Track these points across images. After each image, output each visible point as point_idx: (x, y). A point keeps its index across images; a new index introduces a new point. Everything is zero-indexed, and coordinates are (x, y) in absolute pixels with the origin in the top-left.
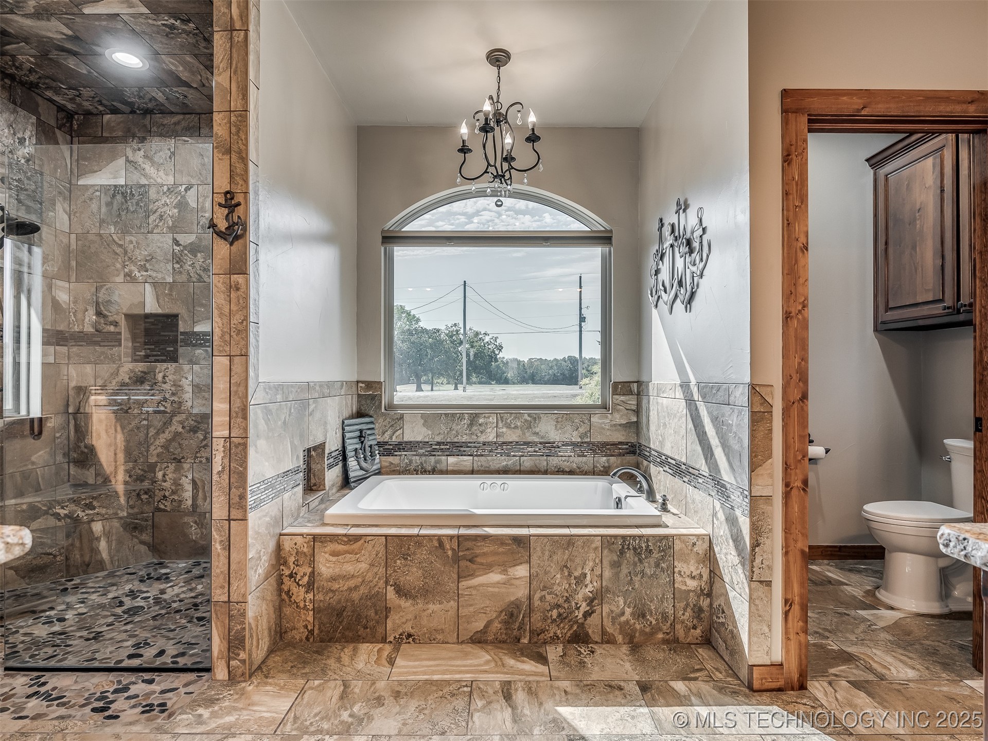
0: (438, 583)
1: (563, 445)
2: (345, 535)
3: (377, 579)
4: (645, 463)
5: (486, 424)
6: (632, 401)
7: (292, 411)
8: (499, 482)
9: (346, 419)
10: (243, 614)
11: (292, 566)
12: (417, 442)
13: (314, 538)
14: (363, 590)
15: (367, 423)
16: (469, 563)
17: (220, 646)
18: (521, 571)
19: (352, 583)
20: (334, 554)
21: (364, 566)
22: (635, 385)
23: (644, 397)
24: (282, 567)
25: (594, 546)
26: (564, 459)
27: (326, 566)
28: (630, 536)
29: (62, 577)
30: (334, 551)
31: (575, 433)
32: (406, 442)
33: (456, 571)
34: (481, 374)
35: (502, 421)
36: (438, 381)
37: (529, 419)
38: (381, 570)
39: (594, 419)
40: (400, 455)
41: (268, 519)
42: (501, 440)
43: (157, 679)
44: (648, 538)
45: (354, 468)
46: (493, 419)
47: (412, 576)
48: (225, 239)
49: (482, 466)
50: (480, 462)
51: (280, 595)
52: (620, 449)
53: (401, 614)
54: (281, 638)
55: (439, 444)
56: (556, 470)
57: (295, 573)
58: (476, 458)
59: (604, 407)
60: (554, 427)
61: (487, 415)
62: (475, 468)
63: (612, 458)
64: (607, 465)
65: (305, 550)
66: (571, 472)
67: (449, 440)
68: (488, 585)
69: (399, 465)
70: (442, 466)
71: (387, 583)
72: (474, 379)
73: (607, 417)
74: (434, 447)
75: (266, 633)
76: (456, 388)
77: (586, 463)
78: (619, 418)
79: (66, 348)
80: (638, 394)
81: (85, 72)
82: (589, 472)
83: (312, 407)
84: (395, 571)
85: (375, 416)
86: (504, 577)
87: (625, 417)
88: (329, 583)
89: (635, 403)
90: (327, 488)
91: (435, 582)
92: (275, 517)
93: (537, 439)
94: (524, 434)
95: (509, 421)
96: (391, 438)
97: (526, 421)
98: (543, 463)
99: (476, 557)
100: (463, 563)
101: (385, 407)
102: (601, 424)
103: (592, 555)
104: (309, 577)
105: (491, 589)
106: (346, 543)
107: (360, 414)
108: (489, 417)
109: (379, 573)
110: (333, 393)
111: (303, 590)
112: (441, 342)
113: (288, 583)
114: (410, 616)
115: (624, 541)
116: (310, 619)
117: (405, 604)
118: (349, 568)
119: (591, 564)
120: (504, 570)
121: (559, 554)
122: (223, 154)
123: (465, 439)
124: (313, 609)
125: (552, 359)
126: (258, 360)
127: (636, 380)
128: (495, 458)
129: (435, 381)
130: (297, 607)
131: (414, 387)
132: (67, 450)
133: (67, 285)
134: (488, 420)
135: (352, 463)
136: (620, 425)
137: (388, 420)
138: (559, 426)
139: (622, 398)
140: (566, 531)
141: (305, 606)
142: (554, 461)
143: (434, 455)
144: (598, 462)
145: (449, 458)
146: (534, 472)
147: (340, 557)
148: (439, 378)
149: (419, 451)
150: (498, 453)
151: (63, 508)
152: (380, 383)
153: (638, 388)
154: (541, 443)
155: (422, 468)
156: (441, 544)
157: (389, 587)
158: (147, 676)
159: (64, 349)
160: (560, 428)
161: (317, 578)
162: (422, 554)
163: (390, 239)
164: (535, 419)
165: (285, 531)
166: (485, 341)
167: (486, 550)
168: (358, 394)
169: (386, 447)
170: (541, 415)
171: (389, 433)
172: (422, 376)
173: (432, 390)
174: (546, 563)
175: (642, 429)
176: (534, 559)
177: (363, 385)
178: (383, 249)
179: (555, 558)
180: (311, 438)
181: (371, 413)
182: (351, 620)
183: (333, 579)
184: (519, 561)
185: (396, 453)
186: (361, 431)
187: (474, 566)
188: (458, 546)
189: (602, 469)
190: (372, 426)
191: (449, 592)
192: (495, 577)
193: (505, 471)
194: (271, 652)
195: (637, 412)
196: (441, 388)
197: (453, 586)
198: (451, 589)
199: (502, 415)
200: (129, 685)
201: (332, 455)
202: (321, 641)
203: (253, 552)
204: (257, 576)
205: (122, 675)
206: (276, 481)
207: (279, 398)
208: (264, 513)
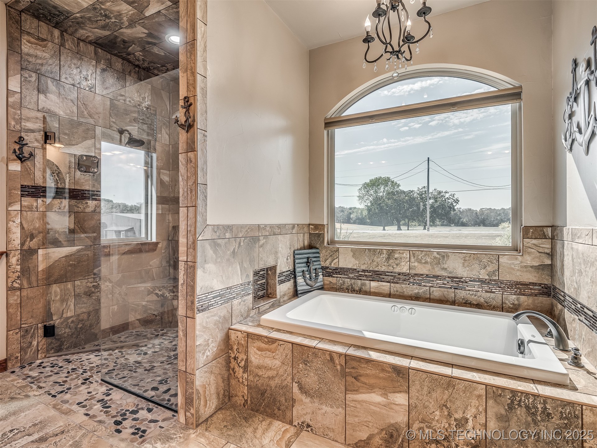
0: (330, 390)
1: (471, 281)
2: (266, 337)
3: (286, 375)
4: (560, 306)
5: (401, 258)
6: (546, 245)
7: (242, 244)
8: (408, 307)
9: (297, 250)
10: (193, 383)
11: (236, 352)
12: (349, 269)
13: (248, 335)
14: (277, 381)
15: (314, 253)
16: (354, 380)
17: (181, 400)
18: (401, 399)
19: (270, 373)
20: (260, 349)
21: (277, 363)
22: (549, 230)
23: (558, 242)
24: (230, 351)
25: (476, 393)
26: (471, 293)
27: (255, 357)
28: (522, 393)
29: (159, 328)
30: (259, 347)
31: (483, 271)
32: (341, 268)
33: (343, 383)
34: (443, 219)
35: (414, 257)
36: (413, 224)
37: (438, 256)
38: (289, 369)
39: (502, 260)
40: (337, 277)
41: (216, 318)
42: (413, 272)
43: (155, 409)
44: (545, 399)
45: (301, 284)
46: (406, 255)
47: (311, 380)
48: (184, 129)
49: (397, 291)
50: (396, 288)
51: (229, 370)
52: (531, 289)
53: (303, 406)
54: (229, 400)
55: (364, 271)
56: (464, 301)
57: (237, 357)
58: (392, 284)
59: (515, 249)
60: (461, 265)
61: (401, 252)
62: (391, 292)
63: (523, 298)
64: (516, 302)
65: (243, 342)
66: (479, 306)
67: (371, 269)
68: (371, 403)
69: (335, 284)
70: (366, 288)
71: (293, 379)
72: (438, 223)
73: (517, 259)
74: (360, 273)
75: (214, 396)
76: (425, 229)
77: (493, 299)
78: (530, 260)
79: (168, 206)
80: (553, 238)
81: (163, 54)
82: (497, 307)
83: (262, 242)
84: (298, 372)
85: (320, 248)
86: (385, 400)
87: (537, 260)
88: (257, 370)
89: (549, 246)
90: (278, 297)
91: (327, 388)
92: (224, 317)
93: (444, 274)
94: (433, 268)
95: (420, 257)
96: (331, 264)
97: (435, 258)
98: (451, 294)
99: (360, 376)
100: (349, 379)
101: (328, 242)
102: (510, 264)
103: (474, 402)
104: (245, 362)
105: (372, 407)
106: (267, 343)
107: (311, 247)
108: (403, 253)
109: (287, 370)
110: (284, 232)
111: (241, 370)
112: (414, 199)
113: (233, 364)
114: (309, 411)
115: (513, 396)
116: (246, 392)
117: (307, 400)
118: (268, 362)
119: (474, 410)
120: (384, 394)
121: (439, 392)
122: (184, 73)
123: (384, 269)
124: (247, 385)
125: (500, 208)
126: (206, 209)
127: (550, 225)
128: (408, 286)
129: (410, 224)
130: (239, 381)
131: (396, 227)
132: (168, 259)
133: (168, 172)
134: (402, 256)
135: (300, 280)
136: (532, 267)
137: (329, 251)
138: (466, 264)
139: (534, 241)
140: (447, 371)
141: (243, 381)
142: (461, 294)
143: (361, 279)
144: (507, 299)
145: (371, 282)
146: (442, 301)
147: (263, 352)
148: (413, 222)
149: (350, 275)
150: (411, 282)
151: (159, 291)
152: (323, 225)
153: (552, 232)
154: (449, 277)
155: (352, 288)
156: (332, 359)
157: (294, 383)
158: (151, 405)
159: (167, 206)
160: (468, 266)
161: (250, 364)
162: (317, 363)
163: (330, 124)
164: (443, 257)
165: (232, 327)
166: (446, 197)
167: (368, 372)
168: (310, 233)
169: (328, 270)
170: (449, 254)
171: (329, 260)
172: (401, 221)
173: (408, 229)
174: (425, 398)
175: (556, 272)
176: (413, 390)
177: (313, 227)
178: (325, 132)
179: (434, 395)
180: (261, 263)
181: (318, 246)
182: (270, 400)
183: (259, 367)
184: (398, 389)
185: (334, 275)
186: (308, 258)
187: (359, 384)
188: (346, 364)
189: (511, 306)
190: (318, 255)
191: (338, 400)
192: (376, 398)
193: (416, 298)
194: (219, 409)
195: (552, 255)
196: (415, 228)
197: (342, 396)
198: (339, 397)
199: (414, 252)
200: (140, 409)
201: (284, 274)
202: (252, 410)
203: (201, 341)
204: (205, 357)
205: (141, 401)
206: (225, 292)
207: (228, 235)
208: (213, 314)
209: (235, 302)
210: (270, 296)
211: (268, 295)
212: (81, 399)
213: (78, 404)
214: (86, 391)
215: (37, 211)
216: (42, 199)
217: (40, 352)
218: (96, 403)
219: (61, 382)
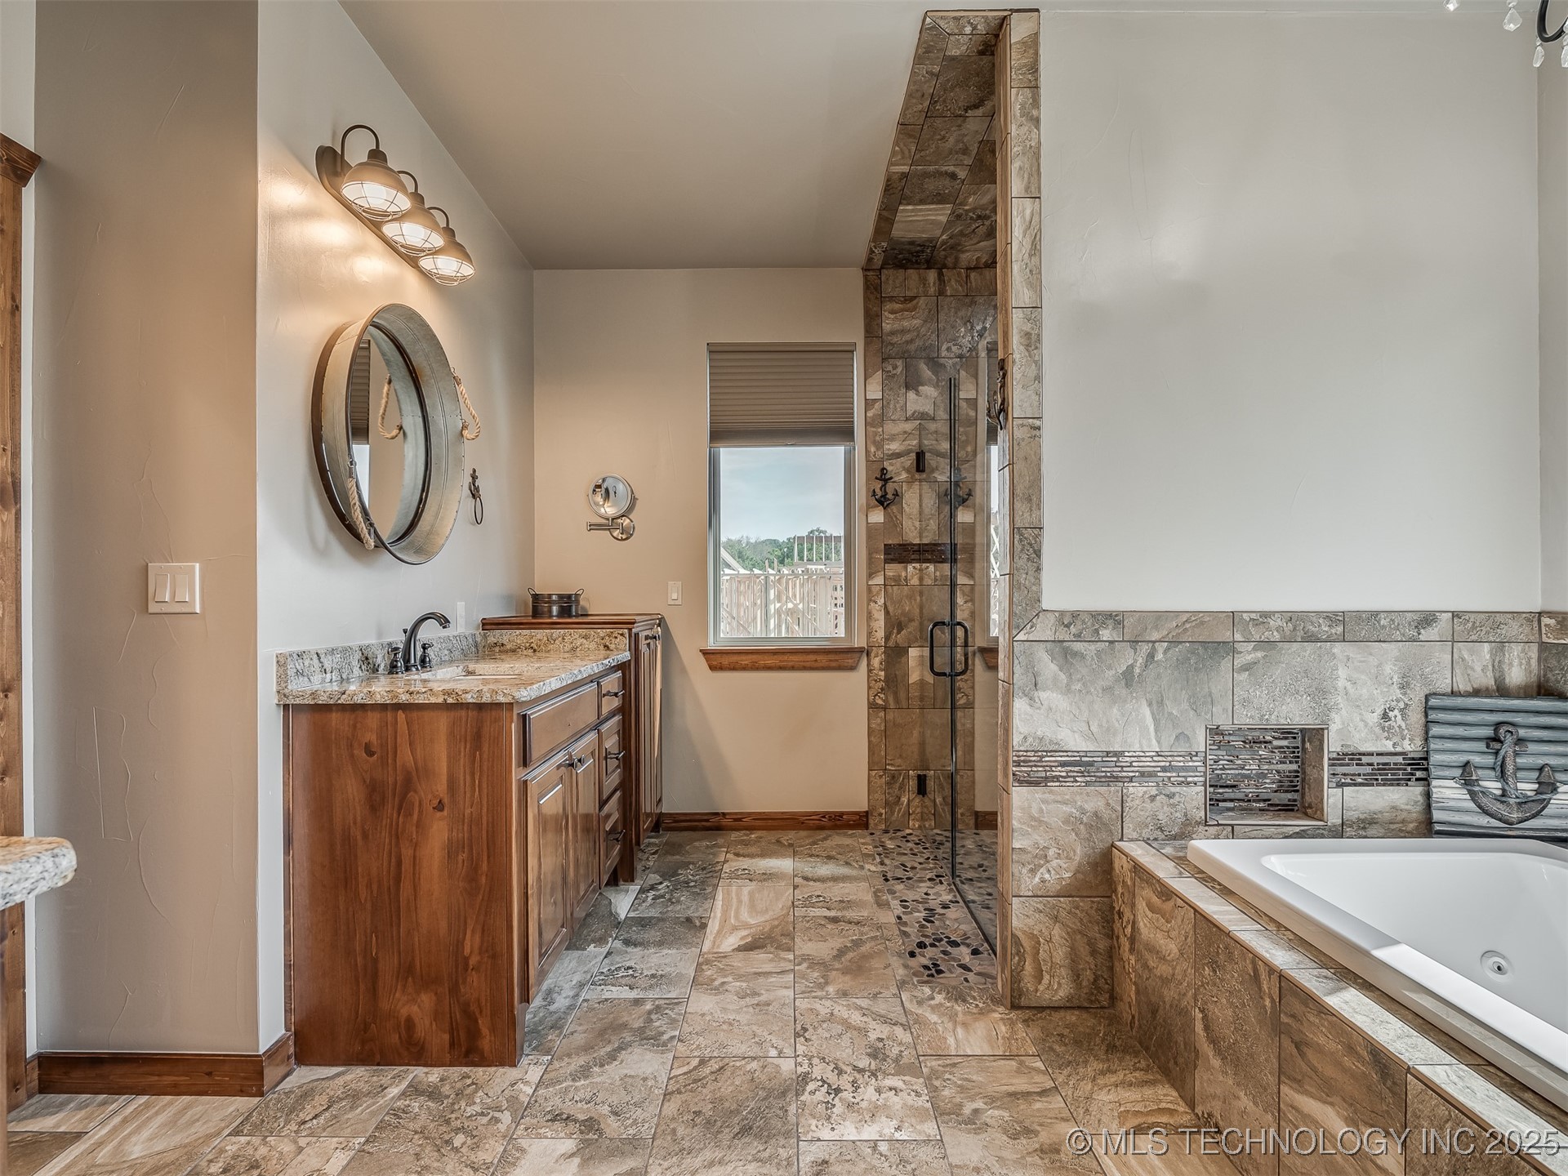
0: (1252, 1056)
2: (1159, 882)
7: (1160, 657)
9: (1445, 695)
11: (1120, 900)
13: (1134, 867)
14: (1173, 992)
16: (1294, 1051)
19: (1164, 970)
20: (1150, 906)
21: (1173, 949)
24: (1114, 896)
27: (1144, 923)
30: (1150, 902)
41: (1070, 810)
45: (1454, 805)
47: (1222, 1015)
51: (1111, 938)
53: (1209, 1074)
54: (1112, 1003)
57: (1122, 913)
65: (1129, 882)
75: (1063, 972)
83: (1245, 658)
90: (1332, 820)
92: (1096, 814)
99: (1307, 1045)
100: (1286, 1042)
104: (1132, 928)
106: (1159, 896)
107: (1540, 691)
111: (1127, 945)
113: (1117, 925)
114: (1219, 1091)
116: (1133, 997)
117: (1216, 1062)
118: (1161, 942)
120: (1352, 1120)
124: (1135, 983)
130: (1124, 967)
135: (1450, 792)
141: (1129, 970)
147: (1154, 916)
156: (1256, 976)
157: (1197, 1010)
161: (1138, 935)
162: (1233, 977)
167: (1322, 1040)
168: (1542, 644)
180: (1244, 712)
182: (1163, 1034)
183: (1149, 948)
184: (1382, 1122)
186: (1497, 726)
187: (1303, 1066)
188: (1280, 999)
191: (1266, 1089)
192: (1335, 1121)
194: (1080, 1007)
197: (1272, 1081)
198: (1268, 1086)
200: (964, 944)
201: (1365, 759)
202: (1140, 1044)
203: (1025, 843)
204: (1037, 880)
205: (978, 935)
206: (1100, 759)
207: (1106, 634)
208: (1059, 798)
209: (1135, 790)
210: (1309, 811)
211: (1305, 807)
212: (910, 896)
213: (901, 901)
214: (925, 890)
215: (907, 585)
216: (913, 565)
217: (912, 817)
218: (922, 909)
219: (909, 866)
